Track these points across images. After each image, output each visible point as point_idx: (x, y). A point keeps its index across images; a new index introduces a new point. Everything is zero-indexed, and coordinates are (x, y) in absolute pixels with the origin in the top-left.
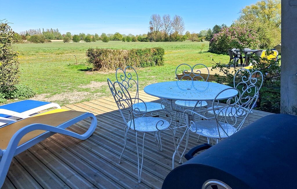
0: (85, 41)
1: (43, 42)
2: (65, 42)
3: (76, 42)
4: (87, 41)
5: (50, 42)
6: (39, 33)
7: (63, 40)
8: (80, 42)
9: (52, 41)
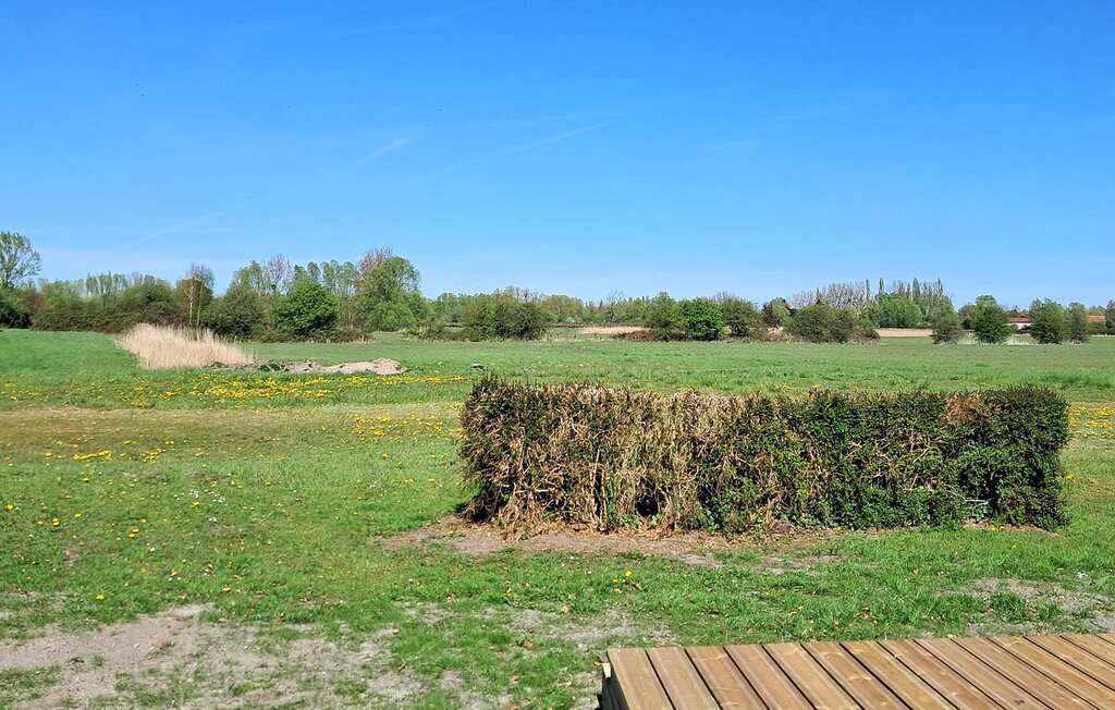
0: (1034, 335)
1: (841, 338)
2: (938, 339)
3: (992, 340)
4: (1042, 337)
5: (874, 336)
6: (864, 297)
7: (929, 332)
8: (1011, 341)
9: (882, 332)
